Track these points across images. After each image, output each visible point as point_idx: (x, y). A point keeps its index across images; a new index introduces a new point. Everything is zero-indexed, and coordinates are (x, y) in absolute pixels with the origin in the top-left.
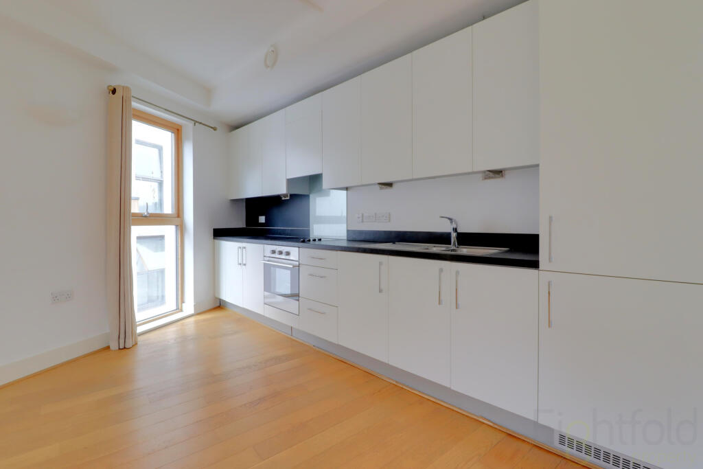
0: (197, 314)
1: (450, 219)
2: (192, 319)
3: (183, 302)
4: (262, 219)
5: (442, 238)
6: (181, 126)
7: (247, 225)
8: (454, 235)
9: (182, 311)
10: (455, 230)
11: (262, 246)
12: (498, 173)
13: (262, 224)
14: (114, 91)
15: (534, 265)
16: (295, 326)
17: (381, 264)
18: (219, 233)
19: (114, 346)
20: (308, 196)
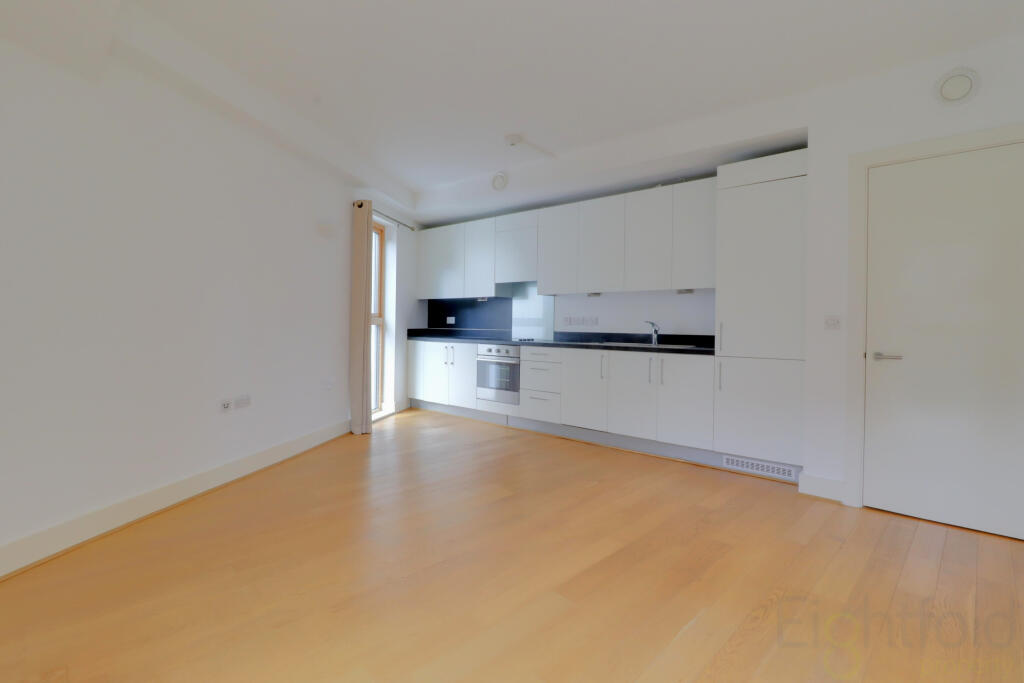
0: (399, 412)
1: (653, 324)
2: (393, 418)
3: (382, 401)
4: (451, 320)
5: (646, 339)
6: (384, 227)
7: (430, 325)
8: (655, 337)
9: (381, 410)
10: (656, 331)
11: (475, 345)
12: (690, 291)
13: (451, 326)
14: (360, 206)
15: (712, 353)
16: (509, 413)
17: (602, 356)
18: (413, 334)
19: (357, 431)
20: (511, 299)
